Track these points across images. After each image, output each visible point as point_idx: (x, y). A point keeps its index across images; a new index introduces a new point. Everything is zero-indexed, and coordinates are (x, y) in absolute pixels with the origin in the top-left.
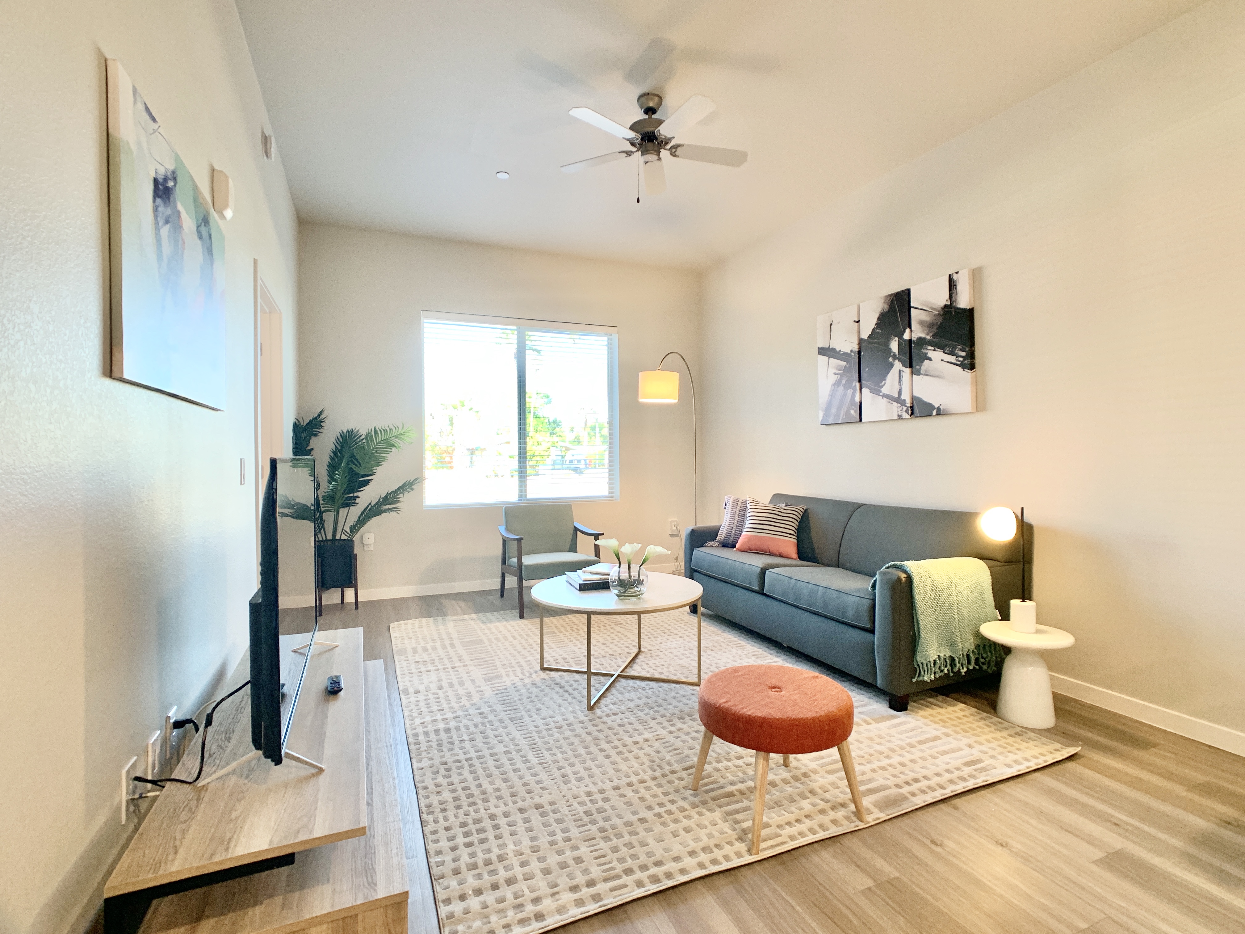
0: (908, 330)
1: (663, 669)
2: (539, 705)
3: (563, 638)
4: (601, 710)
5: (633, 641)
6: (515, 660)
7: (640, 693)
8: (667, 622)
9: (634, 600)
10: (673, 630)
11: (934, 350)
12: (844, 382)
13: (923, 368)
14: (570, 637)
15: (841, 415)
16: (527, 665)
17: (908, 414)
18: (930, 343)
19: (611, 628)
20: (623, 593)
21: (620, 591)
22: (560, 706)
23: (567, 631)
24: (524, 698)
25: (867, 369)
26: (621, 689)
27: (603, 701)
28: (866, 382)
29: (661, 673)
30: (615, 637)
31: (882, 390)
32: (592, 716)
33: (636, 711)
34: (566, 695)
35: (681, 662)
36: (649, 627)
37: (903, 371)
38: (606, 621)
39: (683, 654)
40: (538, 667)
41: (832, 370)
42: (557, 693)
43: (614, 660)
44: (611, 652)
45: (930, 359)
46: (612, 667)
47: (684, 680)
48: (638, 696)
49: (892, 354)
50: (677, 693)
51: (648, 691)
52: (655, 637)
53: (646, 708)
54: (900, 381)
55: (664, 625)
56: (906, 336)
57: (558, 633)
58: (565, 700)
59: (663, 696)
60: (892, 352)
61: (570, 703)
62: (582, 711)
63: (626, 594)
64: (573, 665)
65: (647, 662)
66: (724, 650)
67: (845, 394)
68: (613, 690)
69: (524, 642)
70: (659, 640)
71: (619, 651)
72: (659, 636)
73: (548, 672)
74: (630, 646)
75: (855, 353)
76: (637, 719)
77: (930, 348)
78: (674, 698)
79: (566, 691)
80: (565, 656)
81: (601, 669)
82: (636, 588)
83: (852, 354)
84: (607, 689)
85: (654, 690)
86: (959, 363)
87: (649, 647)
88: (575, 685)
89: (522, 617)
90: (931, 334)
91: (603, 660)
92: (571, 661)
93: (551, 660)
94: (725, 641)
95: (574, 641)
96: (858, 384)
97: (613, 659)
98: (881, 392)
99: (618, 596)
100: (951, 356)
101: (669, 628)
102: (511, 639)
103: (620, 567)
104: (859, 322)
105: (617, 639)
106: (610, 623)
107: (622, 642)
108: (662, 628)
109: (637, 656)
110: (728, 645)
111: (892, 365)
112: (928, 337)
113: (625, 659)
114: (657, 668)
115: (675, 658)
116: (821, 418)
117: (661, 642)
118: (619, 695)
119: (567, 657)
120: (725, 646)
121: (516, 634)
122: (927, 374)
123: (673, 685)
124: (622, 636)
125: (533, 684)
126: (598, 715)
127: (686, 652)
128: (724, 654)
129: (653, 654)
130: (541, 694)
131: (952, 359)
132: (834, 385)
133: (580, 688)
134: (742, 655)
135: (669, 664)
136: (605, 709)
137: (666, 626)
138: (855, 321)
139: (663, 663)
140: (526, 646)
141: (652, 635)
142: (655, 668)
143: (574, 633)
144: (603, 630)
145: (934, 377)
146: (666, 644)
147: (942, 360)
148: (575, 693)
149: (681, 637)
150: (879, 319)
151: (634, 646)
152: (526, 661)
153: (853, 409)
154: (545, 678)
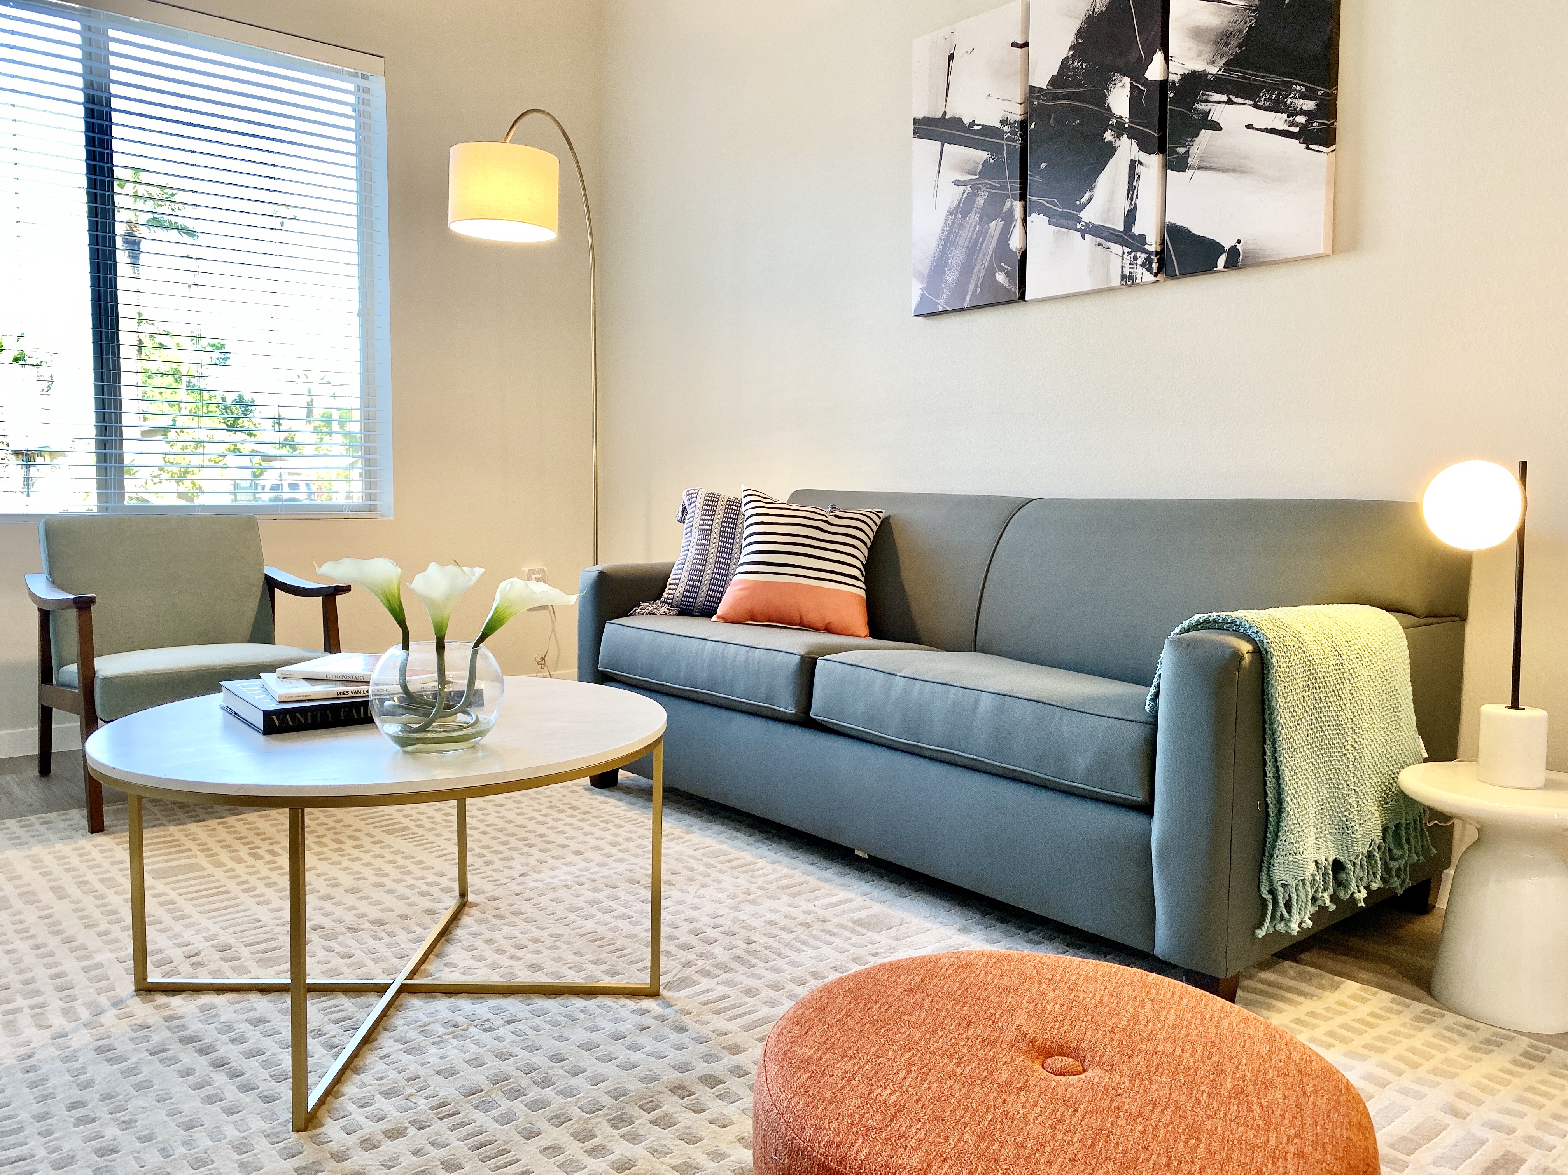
0: (1159, 56)
1: (538, 952)
2: (112, 1132)
3: (224, 881)
4: (342, 1122)
5: (442, 875)
6: (48, 966)
7: (476, 1043)
8: (536, 814)
9: (456, 752)
10: (552, 836)
11: (1230, 102)
12: (980, 201)
13: (1192, 151)
14: (245, 877)
15: (971, 287)
16: (89, 979)
17: (1150, 270)
18: (1219, 84)
19: (376, 843)
20: (417, 731)
21: (406, 728)
22: (189, 1126)
23: (240, 861)
24: (59, 1110)
25: (1044, 165)
26: (413, 1034)
27: (351, 1089)
28: (1040, 200)
29: (535, 967)
30: (388, 868)
31: (1082, 215)
32: (309, 1154)
33: (467, 1110)
34: (220, 1078)
35: (590, 925)
36: (484, 833)
37: (1140, 163)
38: (359, 824)
39: (592, 903)
40: (127, 985)
41: (949, 175)
42: (188, 1072)
43: (387, 939)
44: (374, 913)
45: (1216, 126)
46: (382, 960)
47: (607, 981)
48: (467, 1056)
49: (1113, 121)
50: (594, 1029)
51: (501, 1032)
52: (503, 859)
53: (498, 1097)
54: (1131, 189)
55: (526, 823)
56: (1155, 72)
57: (210, 869)
58: (210, 1100)
59: (549, 1044)
60: (1113, 116)
61: (231, 1111)
62: (273, 1137)
63: (429, 735)
64: (251, 965)
65: (488, 935)
66: (700, 879)
67: (982, 234)
68: (387, 1042)
69: (89, 902)
70: (517, 866)
71: (401, 907)
72: (515, 854)
73: (161, 999)
74: (435, 891)
75: (1012, 125)
76: (472, 1142)
77: (1216, 97)
78: (588, 1047)
79: (220, 1064)
80: (225, 937)
81: (345, 970)
82: (461, 717)
83: (1006, 129)
84: (367, 1040)
85: (520, 1026)
86: (1295, 130)
87: (490, 889)
88: (255, 1037)
89: (96, 826)
90: (1222, 62)
91: (349, 939)
92: (245, 952)
93: (177, 954)
94: (697, 854)
95: (261, 889)
96: (1018, 206)
97: (383, 935)
98: (1079, 220)
99: (403, 742)
100: (1273, 114)
101: (542, 830)
102: (47, 897)
103: (406, 647)
104: (1026, 45)
105: (394, 873)
106: (370, 829)
107: (410, 880)
108: (522, 834)
109: (455, 918)
110: (709, 866)
111: (1110, 150)
112: (1213, 70)
113: (419, 930)
114: (520, 953)
115: (572, 916)
116: (916, 298)
117: (524, 869)
118: (406, 1058)
119: (232, 941)
120: (702, 869)
121: (67, 881)
122: (1205, 164)
123: (578, 1003)
124: (408, 863)
125: (99, 1050)
126: (334, 1147)
127: (599, 896)
128: (703, 891)
129: (505, 909)
130: (125, 1087)
131: (1279, 121)
132: (953, 212)
133: (270, 1045)
134: (753, 888)
135: (555, 936)
136: (358, 1116)
137: (531, 825)
138: (1015, 45)
139: (536, 933)
140: (97, 915)
141: (497, 852)
142: (513, 951)
143: (259, 864)
144: (349, 850)
145: (1224, 171)
146: (536, 876)
147: (1249, 127)
148: (253, 1068)
149: (577, 853)
150: (1080, 33)
151: (447, 890)
152: (86, 969)
153: (1002, 270)
154: (150, 1021)
